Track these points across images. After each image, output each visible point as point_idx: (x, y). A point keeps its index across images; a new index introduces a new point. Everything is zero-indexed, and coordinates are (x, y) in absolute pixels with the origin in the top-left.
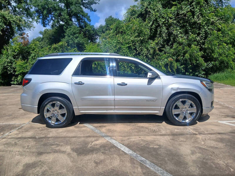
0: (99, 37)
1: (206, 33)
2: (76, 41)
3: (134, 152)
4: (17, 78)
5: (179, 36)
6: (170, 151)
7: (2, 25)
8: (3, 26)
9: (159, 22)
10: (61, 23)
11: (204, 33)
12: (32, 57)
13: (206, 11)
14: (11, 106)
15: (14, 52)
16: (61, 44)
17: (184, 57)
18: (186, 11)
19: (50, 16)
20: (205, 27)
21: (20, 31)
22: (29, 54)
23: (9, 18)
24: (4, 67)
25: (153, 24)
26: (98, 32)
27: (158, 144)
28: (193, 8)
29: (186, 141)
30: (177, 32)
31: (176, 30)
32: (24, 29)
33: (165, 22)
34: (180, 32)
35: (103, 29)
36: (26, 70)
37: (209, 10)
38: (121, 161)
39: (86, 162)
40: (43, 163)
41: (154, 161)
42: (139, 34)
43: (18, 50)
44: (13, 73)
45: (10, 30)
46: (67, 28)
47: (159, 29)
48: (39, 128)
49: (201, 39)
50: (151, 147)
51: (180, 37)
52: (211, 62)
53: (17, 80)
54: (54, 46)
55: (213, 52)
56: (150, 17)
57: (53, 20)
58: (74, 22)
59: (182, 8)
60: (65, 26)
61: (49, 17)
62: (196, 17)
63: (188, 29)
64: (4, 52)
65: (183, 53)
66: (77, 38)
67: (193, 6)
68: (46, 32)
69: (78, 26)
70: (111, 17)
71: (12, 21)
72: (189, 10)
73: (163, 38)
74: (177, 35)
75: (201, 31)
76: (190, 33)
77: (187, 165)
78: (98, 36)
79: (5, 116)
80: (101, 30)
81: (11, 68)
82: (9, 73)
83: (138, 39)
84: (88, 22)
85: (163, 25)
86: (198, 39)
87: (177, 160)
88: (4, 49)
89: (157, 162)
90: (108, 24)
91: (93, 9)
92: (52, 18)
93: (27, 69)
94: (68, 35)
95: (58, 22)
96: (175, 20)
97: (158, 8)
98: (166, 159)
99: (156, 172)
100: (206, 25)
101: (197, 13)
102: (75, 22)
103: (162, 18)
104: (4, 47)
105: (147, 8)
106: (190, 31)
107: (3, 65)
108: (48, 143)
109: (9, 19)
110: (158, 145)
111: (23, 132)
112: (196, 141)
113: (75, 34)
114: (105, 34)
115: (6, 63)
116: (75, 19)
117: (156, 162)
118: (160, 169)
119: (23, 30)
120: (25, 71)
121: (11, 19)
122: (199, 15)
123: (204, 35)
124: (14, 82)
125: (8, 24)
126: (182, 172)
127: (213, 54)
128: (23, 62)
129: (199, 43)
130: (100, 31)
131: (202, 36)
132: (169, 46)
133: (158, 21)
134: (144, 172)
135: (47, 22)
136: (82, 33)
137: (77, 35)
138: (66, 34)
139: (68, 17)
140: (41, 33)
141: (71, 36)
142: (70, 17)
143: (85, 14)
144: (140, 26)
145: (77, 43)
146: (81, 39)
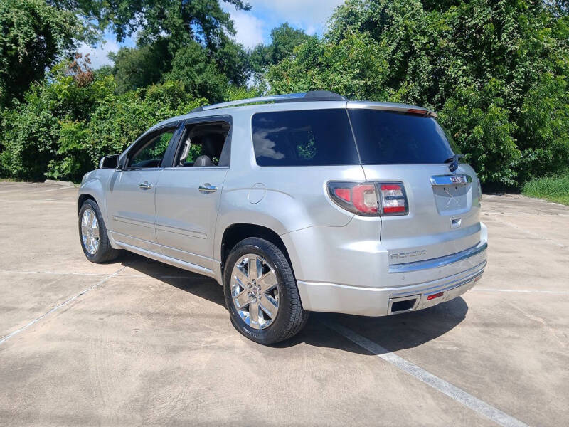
0: (253, 74)
1: (528, 78)
2: (198, 80)
3: (401, 358)
4: (60, 164)
5: (461, 80)
6: (489, 359)
7: (30, 32)
8: (32, 35)
9: (413, 44)
11: (522, 78)
12: (100, 114)
13: (531, 24)
14: (60, 231)
15: (55, 98)
16: (170, 86)
17: (469, 134)
18: (483, 20)
19: (136, 15)
20: (527, 63)
21: (68, 48)
22: (92, 105)
23: (47, 14)
24: (29, 135)
25: (397, 48)
26: (253, 61)
27: (455, 342)
28: (500, 14)
29: (519, 338)
30: (456, 71)
31: (455, 66)
32: (78, 44)
33: (428, 45)
34: (464, 71)
35: (265, 53)
36: (84, 145)
37: (539, 22)
38: (378, 378)
39: (292, 375)
40: (189, 374)
41: (459, 382)
42: (363, 70)
43: (65, 94)
44: (51, 151)
45: (45, 45)
46: (178, 47)
47: (413, 62)
48: (147, 288)
49: (515, 92)
50: (439, 347)
51: (462, 85)
52: (534, 150)
53: (59, 169)
54: (154, 89)
55: (541, 124)
56: (393, 32)
57: (143, 25)
58: (194, 34)
59: (473, 12)
60: (173, 42)
61: (135, 18)
62: (506, 37)
63: (485, 65)
64: (32, 98)
65: (468, 124)
66: (200, 72)
67: (498, 8)
68: (123, 55)
69: (204, 44)
70: (286, 25)
71: (52, 22)
72: (490, 17)
73: (420, 84)
74: (455, 78)
75: (517, 72)
76: (489, 75)
77: (543, 397)
78: (252, 71)
79: (54, 255)
80: (259, 57)
81: (46, 138)
82: (40, 150)
83: (361, 84)
84: (229, 36)
85: (424, 53)
86: (507, 90)
87: (515, 384)
88: (32, 92)
89: (468, 385)
90: (278, 44)
91: (244, 5)
92: (141, 21)
93: (85, 142)
94: (178, 65)
95: (156, 31)
96: (452, 41)
97: (413, 9)
98: (487, 378)
99: (474, 409)
100: (528, 58)
101: (510, 26)
102: (198, 35)
103: (420, 35)
104: (32, 87)
105: (386, 7)
106: (489, 69)
107: (28, 129)
108: (183, 324)
109: (45, 17)
111: (110, 294)
112: (545, 340)
113: (195, 62)
114: (278, 67)
115: (36, 125)
116: (199, 26)
117: (464, 384)
118: (479, 402)
119: (75, 47)
120: (81, 147)
121: (51, 19)
122: (513, 31)
123: (521, 83)
124: (53, 172)
125: (42, 29)
126: (537, 413)
127: (540, 131)
128: (78, 124)
129: (508, 100)
130: (257, 60)
131: (517, 85)
132: (433, 104)
133: (412, 42)
134: (443, 407)
135: (128, 30)
136: (214, 60)
137: (202, 65)
138: (173, 63)
139: (181, 21)
140: (111, 56)
141: (187, 68)
142: (185, 21)
143: (224, 16)
144: (367, 51)
145: (200, 85)
146: (210, 77)
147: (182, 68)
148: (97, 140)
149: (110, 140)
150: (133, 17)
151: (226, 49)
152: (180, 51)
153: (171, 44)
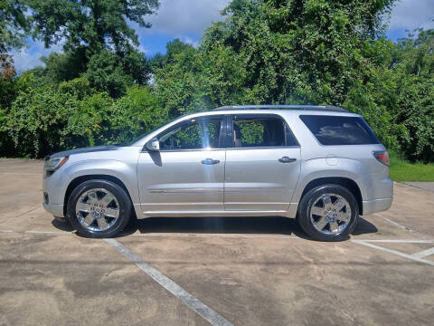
0: (153, 75)
1: (347, 83)
2: (108, 79)
3: (187, 293)
5: (298, 84)
6: (257, 291)
9: (263, 58)
10: (82, 43)
11: (343, 83)
12: (18, 103)
13: (346, 44)
16: (77, 82)
19: (61, 28)
20: (346, 72)
22: (13, 96)
25: (252, 60)
26: (153, 65)
27: (237, 278)
29: (288, 274)
30: (294, 77)
31: (293, 73)
33: (273, 58)
34: (299, 77)
35: (162, 60)
36: (6, 128)
37: (351, 43)
38: (161, 309)
39: (90, 310)
41: (224, 311)
42: (226, 75)
46: (93, 53)
49: (338, 93)
50: (222, 283)
54: (64, 84)
56: (248, 47)
57: (66, 36)
58: (107, 44)
59: (305, 35)
60: (90, 50)
61: (59, 31)
63: (315, 74)
66: (109, 72)
68: (53, 58)
69: (114, 51)
70: (177, 40)
72: (317, 39)
73: (268, 86)
74: (293, 83)
75: (339, 79)
76: (318, 81)
77: (284, 320)
78: (152, 73)
80: (158, 63)
83: (224, 85)
84: (134, 46)
85: (270, 63)
86: (332, 91)
87: (268, 310)
89: (230, 313)
90: (171, 53)
91: (146, 23)
92: (65, 33)
93: (6, 125)
94: (92, 67)
95: (76, 41)
97: (262, 31)
98: (247, 307)
101: (338, 46)
102: (109, 45)
103: (268, 50)
105: (243, 28)
106: (318, 76)
110: (236, 281)
112: (307, 275)
113: (105, 65)
114: (162, 70)
116: (110, 38)
117: (227, 312)
120: (3, 129)
123: (342, 86)
130: (156, 65)
131: (339, 88)
133: (262, 56)
135: (54, 39)
136: (121, 64)
137: (110, 68)
138: (88, 65)
139: (95, 33)
140: (43, 59)
141: (98, 70)
142: (99, 34)
143: (130, 31)
144: (229, 60)
145: (109, 82)
146: (117, 76)
147: (95, 70)
148: (16, 124)
149: (26, 124)
150: (58, 29)
151: (131, 56)
152: (94, 56)
153: (88, 51)
